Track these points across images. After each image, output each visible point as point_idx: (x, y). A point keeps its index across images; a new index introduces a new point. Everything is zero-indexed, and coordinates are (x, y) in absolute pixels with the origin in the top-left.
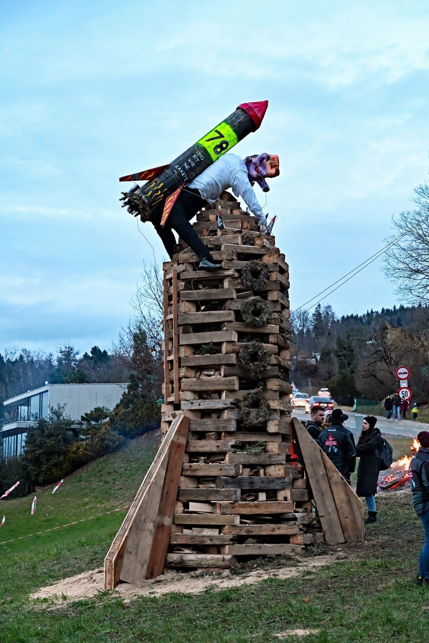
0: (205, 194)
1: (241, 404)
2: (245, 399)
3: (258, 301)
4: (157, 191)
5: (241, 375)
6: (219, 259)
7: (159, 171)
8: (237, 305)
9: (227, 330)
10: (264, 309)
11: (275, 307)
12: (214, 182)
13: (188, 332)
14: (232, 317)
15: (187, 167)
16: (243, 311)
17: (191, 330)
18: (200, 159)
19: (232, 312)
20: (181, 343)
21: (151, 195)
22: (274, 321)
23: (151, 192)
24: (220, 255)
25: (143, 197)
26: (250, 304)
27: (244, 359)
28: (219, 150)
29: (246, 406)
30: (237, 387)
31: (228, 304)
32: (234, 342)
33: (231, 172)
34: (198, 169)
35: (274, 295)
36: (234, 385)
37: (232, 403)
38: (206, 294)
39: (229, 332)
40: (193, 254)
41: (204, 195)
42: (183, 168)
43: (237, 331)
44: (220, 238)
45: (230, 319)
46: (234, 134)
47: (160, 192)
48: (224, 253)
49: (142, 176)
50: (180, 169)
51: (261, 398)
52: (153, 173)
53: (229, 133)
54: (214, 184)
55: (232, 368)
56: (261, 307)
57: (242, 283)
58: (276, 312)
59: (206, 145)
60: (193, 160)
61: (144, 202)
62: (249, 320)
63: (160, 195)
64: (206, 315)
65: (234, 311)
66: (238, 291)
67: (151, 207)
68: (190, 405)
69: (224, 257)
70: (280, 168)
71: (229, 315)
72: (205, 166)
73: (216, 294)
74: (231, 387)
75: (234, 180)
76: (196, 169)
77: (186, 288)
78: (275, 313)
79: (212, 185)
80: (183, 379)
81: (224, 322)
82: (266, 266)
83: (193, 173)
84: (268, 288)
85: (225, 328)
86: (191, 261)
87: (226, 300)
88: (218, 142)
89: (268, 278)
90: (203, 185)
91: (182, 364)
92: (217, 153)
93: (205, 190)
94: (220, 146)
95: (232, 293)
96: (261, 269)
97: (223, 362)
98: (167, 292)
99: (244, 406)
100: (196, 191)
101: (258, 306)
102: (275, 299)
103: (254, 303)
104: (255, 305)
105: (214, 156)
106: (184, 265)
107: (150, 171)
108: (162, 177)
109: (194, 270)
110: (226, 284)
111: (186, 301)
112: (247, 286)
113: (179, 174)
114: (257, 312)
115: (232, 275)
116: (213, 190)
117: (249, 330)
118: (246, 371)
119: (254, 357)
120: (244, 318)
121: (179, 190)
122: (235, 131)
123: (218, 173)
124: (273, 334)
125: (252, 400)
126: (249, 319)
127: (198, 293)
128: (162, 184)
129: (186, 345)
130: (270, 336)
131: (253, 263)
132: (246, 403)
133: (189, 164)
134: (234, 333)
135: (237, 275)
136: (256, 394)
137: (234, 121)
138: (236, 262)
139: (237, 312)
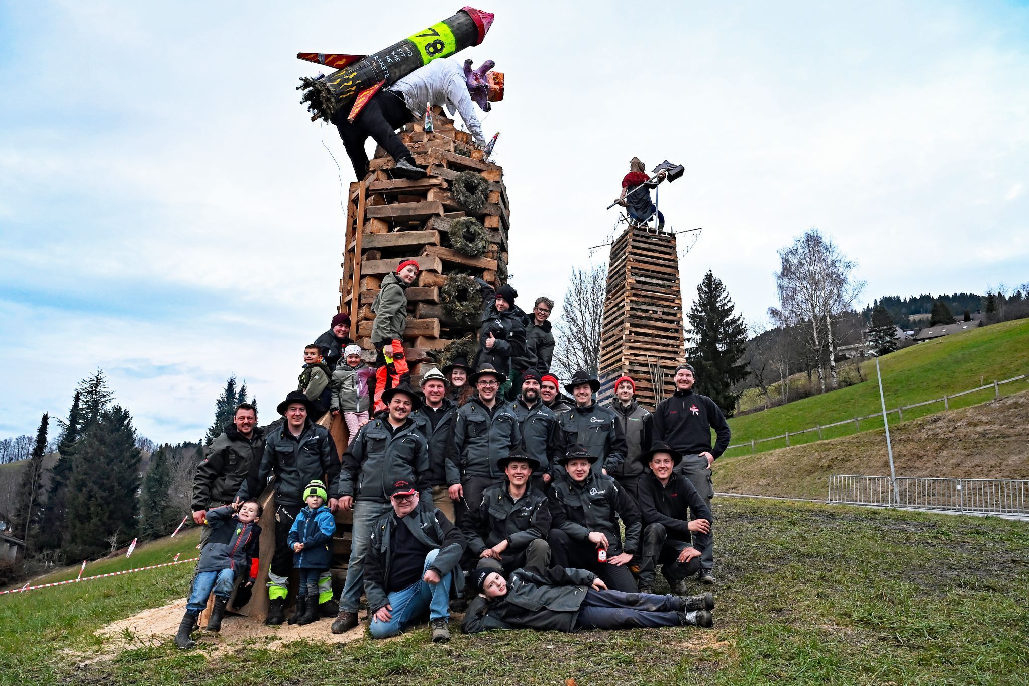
0: (410, 100)
1: (442, 356)
2: (447, 349)
3: (472, 223)
4: (348, 80)
5: (443, 318)
6: (424, 164)
7: (353, 60)
8: (444, 225)
9: (427, 255)
10: (479, 234)
11: (493, 236)
12: (422, 84)
13: (374, 258)
14: (436, 239)
15: (389, 60)
16: (451, 231)
17: (378, 256)
18: (406, 53)
19: (437, 232)
20: (363, 273)
21: (340, 85)
22: (491, 254)
23: (339, 80)
24: (425, 160)
25: (328, 84)
26: (462, 224)
27: (449, 295)
28: (431, 50)
29: (448, 359)
30: (436, 332)
31: (431, 222)
32: (437, 272)
33: (445, 75)
34: (403, 67)
35: (493, 221)
36: (433, 328)
37: (428, 354)
38: (403, 209)
39: (431, 258)
40: (389, 159)
41: (409, 102)
42: (385, 61)
43: (442, 260)
44: (426, 144)
45: (432, 240)
46: (452, 35)
47: (351, 83)
48: (431, 157)
49: (330, 59)
50: (380, 61)
51: (469, 350)
52: (344, 60)
53: (445, 32)
54: (423, 88)
55: (431, 306)
56: (476, 231)
57: (452, 198)
58: (494, 243)
59: (416, 41)
60: (398, 54)
61: (328, 89)
62: (458, 245)
63: (352, 86)
64: (400, 236)
65: (440, 231)
66: (447, 209)
67: (338, 101)
68: (369, 356)
69: (431, 161)
70: (505, 87)
71: (433, 235)
72: (413, 66)
73: (415, 209)
74: (428, 332)
75: (449, 85)
76: (401, 65)
77: (376, 202)
78: (493, 245)
79: (420, 87)
80: (363, 322)
81: (424, 245)
82: (485, 181)
83: (397, 71)
84: (486, 211)
85: (425, 253)
86: (385, 168)
87: (429, 216)
88: (431, 40)
89: (487, 197)
90: (408, 87)
91: (363, 301)
92: (430, 54)
93: (410, 94)
94: (433, 45)
95: (438, 207)
96: (479, 183)
97: (420, 298)
98: (352, 217)
99: (444, 359)
100: (400, 93)
101: (471, 229)
102: (495, 226)
103: (467, 225)
104: (468, 228)
105: (425, 56)
106: (376, 174)
107: (340, 57)
108: (356, 67)
109: (389, 178)
110: (430, 196)
111: (375, 218)
112: (459, 202)
113: (379, 66)
114: (471, 237)
115: (440, 185)
116: (421, 95)
117: (457, 260)
118: (449, 312)
119: (462, 295)
120: (452, 241)
121: (376, 87)
122: (453, 32)
123: (429, 75)
124: (489, 270)
125: (457, 352)
126: (458, 242)
127: (393, 208)
128: (355, 74)
129: (371, 276)
130: (485, 273)
131: (468, 174)
132: (449, 355)
133: (392, 57)
134: (437, 259)
135: (445, 185)
136: (464, 344)
137: (454, 21)
138: (445, 169)
139: (443, 235)
